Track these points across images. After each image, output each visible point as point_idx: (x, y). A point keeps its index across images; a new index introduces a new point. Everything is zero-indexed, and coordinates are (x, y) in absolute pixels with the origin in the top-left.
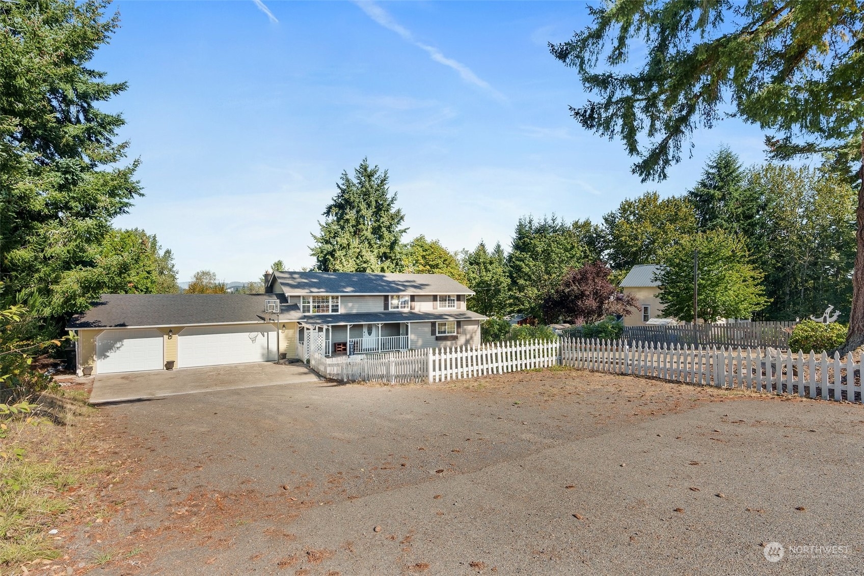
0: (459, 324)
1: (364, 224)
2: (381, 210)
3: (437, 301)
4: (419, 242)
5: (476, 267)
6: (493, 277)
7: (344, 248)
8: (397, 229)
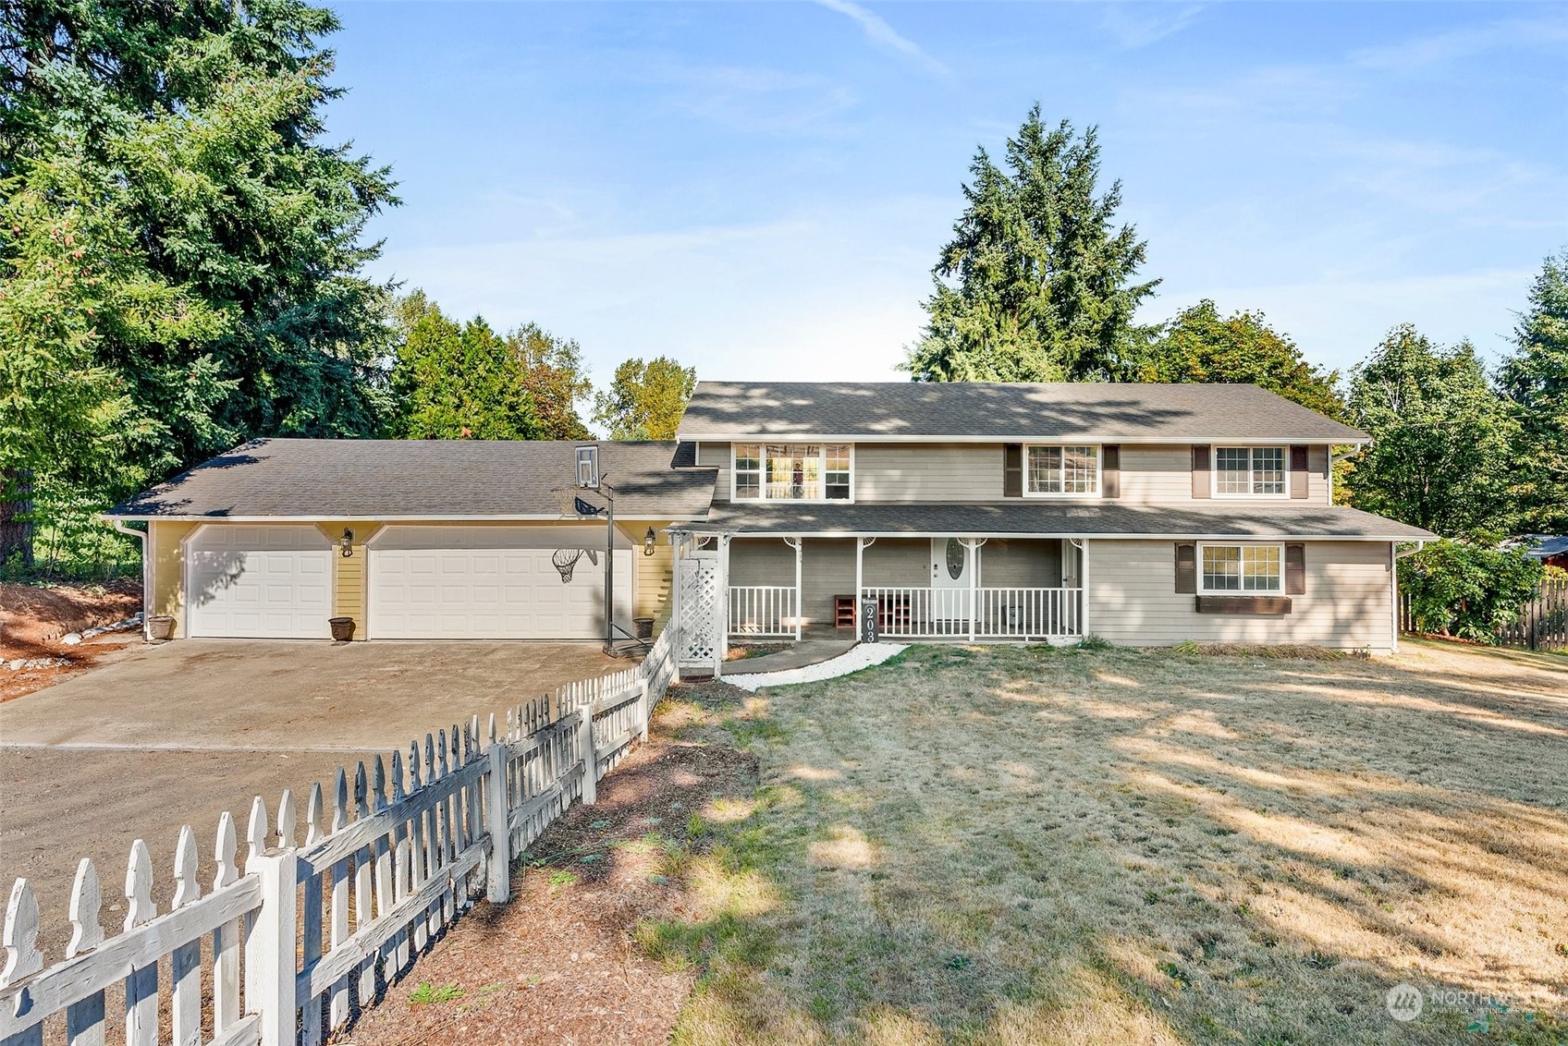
0: (1295, 552)
1: (1027, 279)
2: (1074, 236)
3: (1207, 467)
4: (1199, 319)
5: (1388, 386)
6: (1450, 415)
7: (976, 343)
8: (1124, 287)
